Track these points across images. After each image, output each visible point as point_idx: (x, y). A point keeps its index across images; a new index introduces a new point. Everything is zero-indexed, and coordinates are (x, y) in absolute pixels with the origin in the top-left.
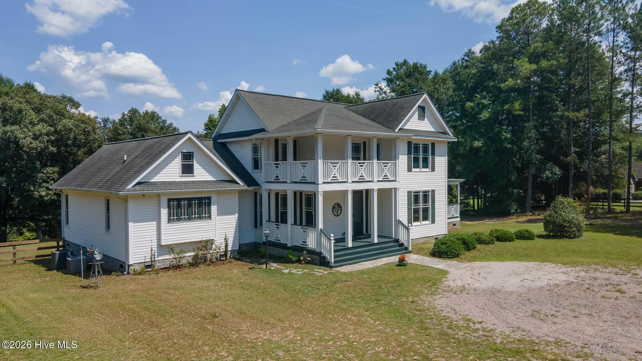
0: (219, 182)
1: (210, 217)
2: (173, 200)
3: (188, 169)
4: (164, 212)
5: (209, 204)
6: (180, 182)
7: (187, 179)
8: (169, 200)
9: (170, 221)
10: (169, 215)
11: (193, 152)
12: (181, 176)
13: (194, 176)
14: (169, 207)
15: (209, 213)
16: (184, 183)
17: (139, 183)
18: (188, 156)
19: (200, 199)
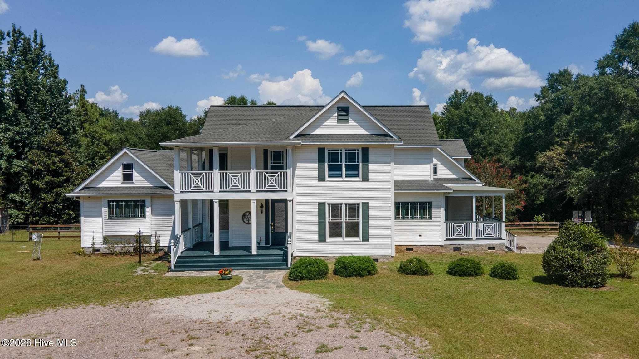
0: (155, 188)
1: (144, 217)
2: (113, 201)
3: (128, 177)
4: (105, 210)
5: (144, 206)
6: (120, 187)
7: (128, 185)
8: (109, 202)
9: (109, 217)
10: (109, 213)
11: (132, 164)
12: (122, 183)
13: (133, 183)
14: (109, 207)
15: (144, 213)
16: (123, 188)
17: (85, 188)
18: (128, 167)
19: (136, 202)
